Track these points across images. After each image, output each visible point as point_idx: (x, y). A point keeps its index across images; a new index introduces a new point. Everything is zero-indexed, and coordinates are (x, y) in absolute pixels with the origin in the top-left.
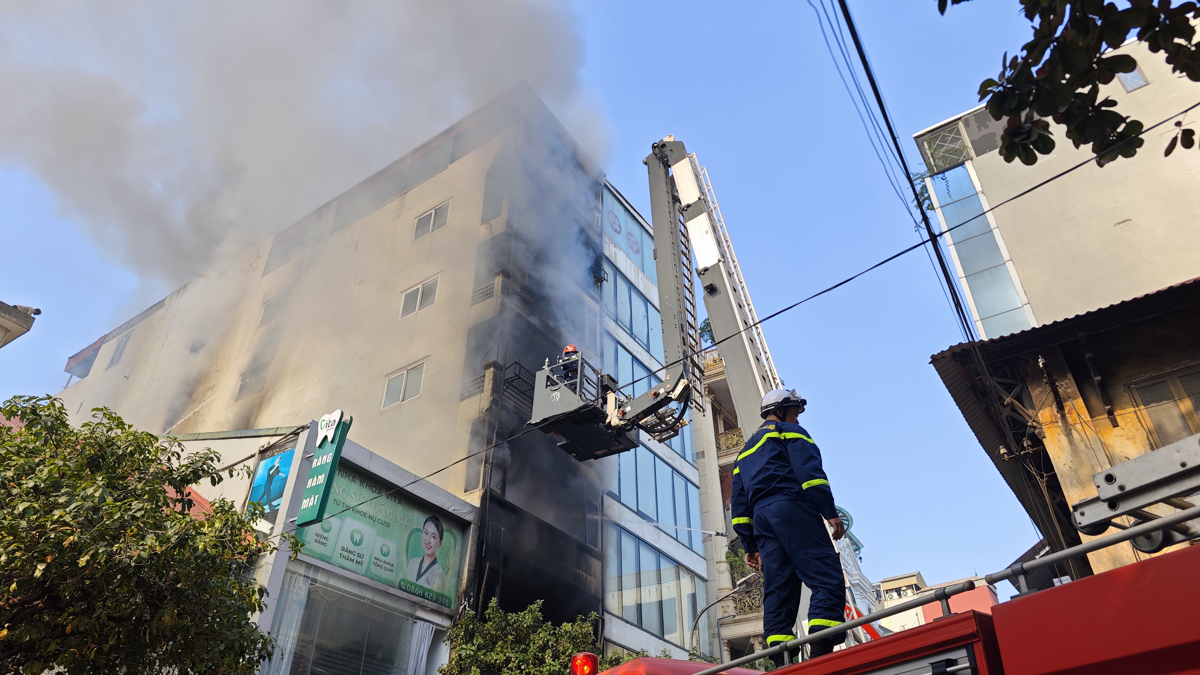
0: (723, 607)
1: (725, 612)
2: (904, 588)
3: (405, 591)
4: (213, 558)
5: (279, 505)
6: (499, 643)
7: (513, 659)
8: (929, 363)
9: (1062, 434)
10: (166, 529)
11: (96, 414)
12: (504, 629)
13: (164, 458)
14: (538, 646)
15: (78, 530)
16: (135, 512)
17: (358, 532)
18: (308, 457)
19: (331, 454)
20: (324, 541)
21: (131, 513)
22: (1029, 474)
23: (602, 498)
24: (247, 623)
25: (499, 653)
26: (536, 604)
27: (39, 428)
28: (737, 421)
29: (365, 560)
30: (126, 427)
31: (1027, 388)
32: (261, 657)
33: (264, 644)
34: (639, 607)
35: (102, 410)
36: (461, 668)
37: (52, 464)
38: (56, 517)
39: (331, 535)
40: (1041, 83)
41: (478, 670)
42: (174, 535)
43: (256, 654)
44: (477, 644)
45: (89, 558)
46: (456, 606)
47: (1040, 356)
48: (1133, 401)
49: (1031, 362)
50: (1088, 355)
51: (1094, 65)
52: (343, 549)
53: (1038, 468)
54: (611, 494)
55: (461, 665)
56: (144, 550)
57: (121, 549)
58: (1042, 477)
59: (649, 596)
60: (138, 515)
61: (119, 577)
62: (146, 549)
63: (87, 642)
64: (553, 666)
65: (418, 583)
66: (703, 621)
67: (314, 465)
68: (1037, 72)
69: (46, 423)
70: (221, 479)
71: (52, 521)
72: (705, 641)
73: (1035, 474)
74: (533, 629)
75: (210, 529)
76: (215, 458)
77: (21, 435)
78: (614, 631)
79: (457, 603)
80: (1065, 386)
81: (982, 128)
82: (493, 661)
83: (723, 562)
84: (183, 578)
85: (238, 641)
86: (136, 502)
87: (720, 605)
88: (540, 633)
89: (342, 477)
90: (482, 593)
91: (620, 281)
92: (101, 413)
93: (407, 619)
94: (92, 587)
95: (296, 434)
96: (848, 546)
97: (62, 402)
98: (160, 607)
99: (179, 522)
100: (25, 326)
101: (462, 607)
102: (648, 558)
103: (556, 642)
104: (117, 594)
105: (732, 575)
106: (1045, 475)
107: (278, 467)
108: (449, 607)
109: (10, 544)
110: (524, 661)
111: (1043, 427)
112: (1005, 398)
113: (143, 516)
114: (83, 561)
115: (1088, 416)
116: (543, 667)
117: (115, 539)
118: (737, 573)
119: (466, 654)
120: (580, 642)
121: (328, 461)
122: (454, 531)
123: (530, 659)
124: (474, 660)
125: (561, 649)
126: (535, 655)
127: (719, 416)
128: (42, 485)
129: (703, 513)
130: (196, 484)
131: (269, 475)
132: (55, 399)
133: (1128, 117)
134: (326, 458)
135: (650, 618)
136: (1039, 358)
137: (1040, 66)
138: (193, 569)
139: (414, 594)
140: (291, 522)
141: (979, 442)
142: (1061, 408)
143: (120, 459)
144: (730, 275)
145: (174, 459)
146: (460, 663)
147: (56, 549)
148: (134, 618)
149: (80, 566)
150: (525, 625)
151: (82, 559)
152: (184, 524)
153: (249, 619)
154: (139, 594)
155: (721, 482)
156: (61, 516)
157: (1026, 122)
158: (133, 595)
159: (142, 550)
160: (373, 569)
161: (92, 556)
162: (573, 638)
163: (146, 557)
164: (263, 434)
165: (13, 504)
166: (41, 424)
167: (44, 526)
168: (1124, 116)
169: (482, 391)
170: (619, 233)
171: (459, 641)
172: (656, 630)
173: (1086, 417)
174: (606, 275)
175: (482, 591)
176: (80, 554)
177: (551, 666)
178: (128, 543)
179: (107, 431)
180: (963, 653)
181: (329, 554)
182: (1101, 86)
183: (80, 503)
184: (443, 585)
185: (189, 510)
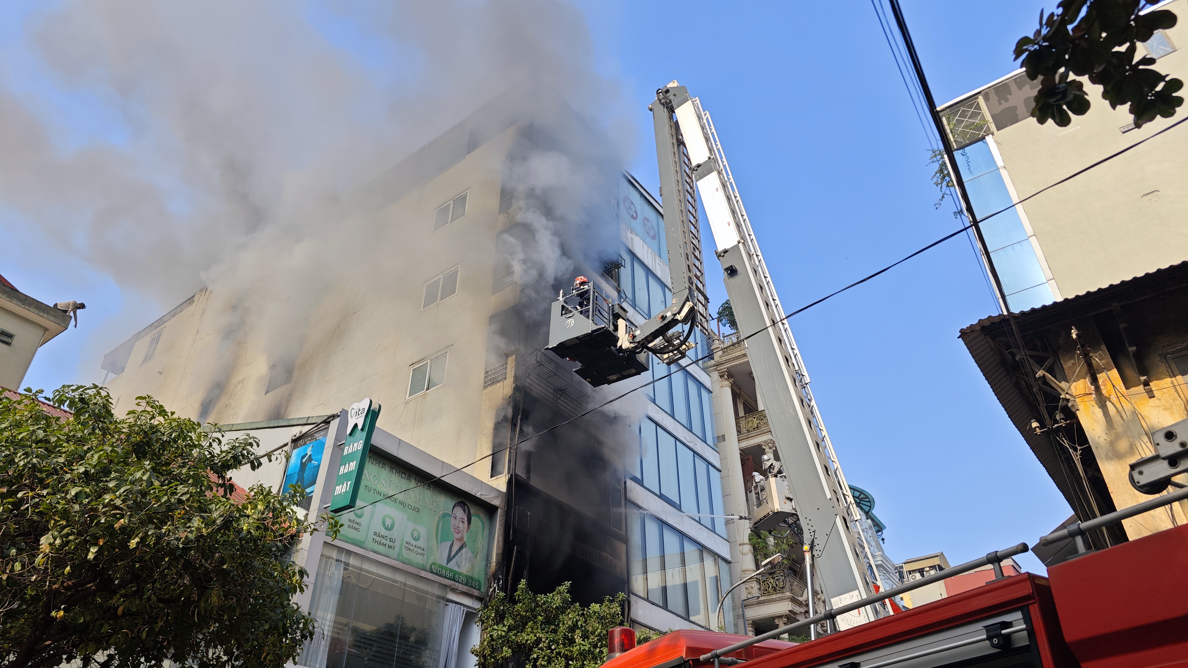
0: (747, 588)
1: (749, 593)
2: (928, 569)
3: (437, 575)
4: (255, 540)
5: (313, 492)
6: (529, 624)
7: (543, 640)
8: (958, 338)
9: (1096, 406)
10: (210, 511)
11: (140, 402)
12: (533, 610)
13: (205, 444)
14: (567, 626)
15: (128, 513)
16: (181, 496)
17: (389, 517)
18: (340, 445)
19: (361, 442)
20: (356, 526)
21: (177, 497)
22: (1062, 447)
23: (625, 483)
24: (289, 604)
25: (529, 633)
26: (564, 586)
27: (87, 416)
28: (757, 404)
29: (397, 544)
30: (169, 414)
31: (1059, 360)
32: (304, 637)
33: (305, 624)
34: (664, 589)
35: (145, 398)
36: (492, 648)
37: (102, 450)
38: (107, 501)
39: (364, 521)
40: (1077, 41)
41: (510, 650)
42: (219, 517)
43: (299, 634)
44: (508, 624)
45: (139, 540)
46: (486, 589)
47: (1073, 327)
48: (1170, 371)
49: (1063, 334)
50: (1121, 326)
51: (1132, 23)
52: (375, 534)
53: (1072, 440)
54: (634, 479)
55: (492, 645)
56: (191, 532)
57: (170, 531)
58: (1075, 450)
59: (674, 579)
60: (184, 498)
61: (167, 559)
62: (193, 531)
63: (138, 624)
64: (583, 645)
65: (448, 566)
66: (728, 602)
67: (345, 453)
68: (1073, 30)
69: (94, 411)
70: (260, 464)
71: (103, 504)
72: (729, 622)
73: (1068, 446)
74: (562, 610)
75: (253, 511)
76: (254, 444)
77: (68, 425)
78: (640, 612)
79: (487, 586)
80: (1098, 357)
81: (1002, 102)
82: (524, 642)
83: (746, 544)
84: (228, 560)
85: (282, 620)
86: (182, 486)
87: (744, 586)
88: (569, 614)
89: (373, 464)
90: (510, 576)
91: (637, 266)
92: (144, 401)
93: (439, 601)
94: (141, 570)
95: (327, 422)
96: (870, 528)
97: (108, 391)
98: (207, 588)
99: (223, 505)
100: (63, 324)
101: (491, 590)
102: (671, 541)
103: (585, 622)
104: (166, 575)
105: (755, 557)
106: (1079, 448)
107: (310, 455)
108: (479, 589)
109: (63, 528)
110: (553, 641)
111: (1077, 400)
112: (1037, 371)
113: (188, 500)
114: (133, 543)
115: (1123, 387)
116: (573, 647)
117: (163, 523)
118: (761, 555)
119: (498, 634)
120: (609, 622)
121: (359, 448)
122: (482, 515)
123: (560, 639)
124: (506, 640)
125: (590, 629)
126: (565, 635)
127: (739, 399)
128: (93, 471)
129: (725, 496)
130: (236, 469)
131: (302, 462)
132: (101, 388)
133: (1167, 75)
134: (357, 446)
135: (676, 600)
136: (1072, 329)
137: (1076, 23)
138: (238, 550)
139: (445, 577)
140: (325, 508)
141: (1009, 417)
142: (1094, 381)
143: (164, 445)
144: (750, 256)
145: (215, 445)
146: (492, 643)
147: (107, 532)
148: (183, 599)
149: (131, 548)
150: (554, 606)
151: (132, 541)
152: (228, 507)
153: (290, 600)
154: (186, 576)
155: (742, 465)
156: (111, 500)
157: (1060, 82)
158: (181, 576)
159: (189, 532)
160: (405, 552)
161: (141, 539)
162: (602, 619)
163: (193, 539)
164: (295, 424)
165: (66, 488)
166: (89, 412)
167: (96, 510)
168: (1164, 74)
169: (505, 378)
170: (635, 218)
171: (490, 622)
172: (681, 611)
173: (1121, 389)
174: (623, 261)
175: (511, 574)
176: (130, 538)
177: (581, 646)
178: (176, 525)
179: (151, 419)
180: (1018, 615)
181: (362, 539)
182: (1139, 44)
183: (129, 487)
184: (473, 568)
185: (231, 495)
